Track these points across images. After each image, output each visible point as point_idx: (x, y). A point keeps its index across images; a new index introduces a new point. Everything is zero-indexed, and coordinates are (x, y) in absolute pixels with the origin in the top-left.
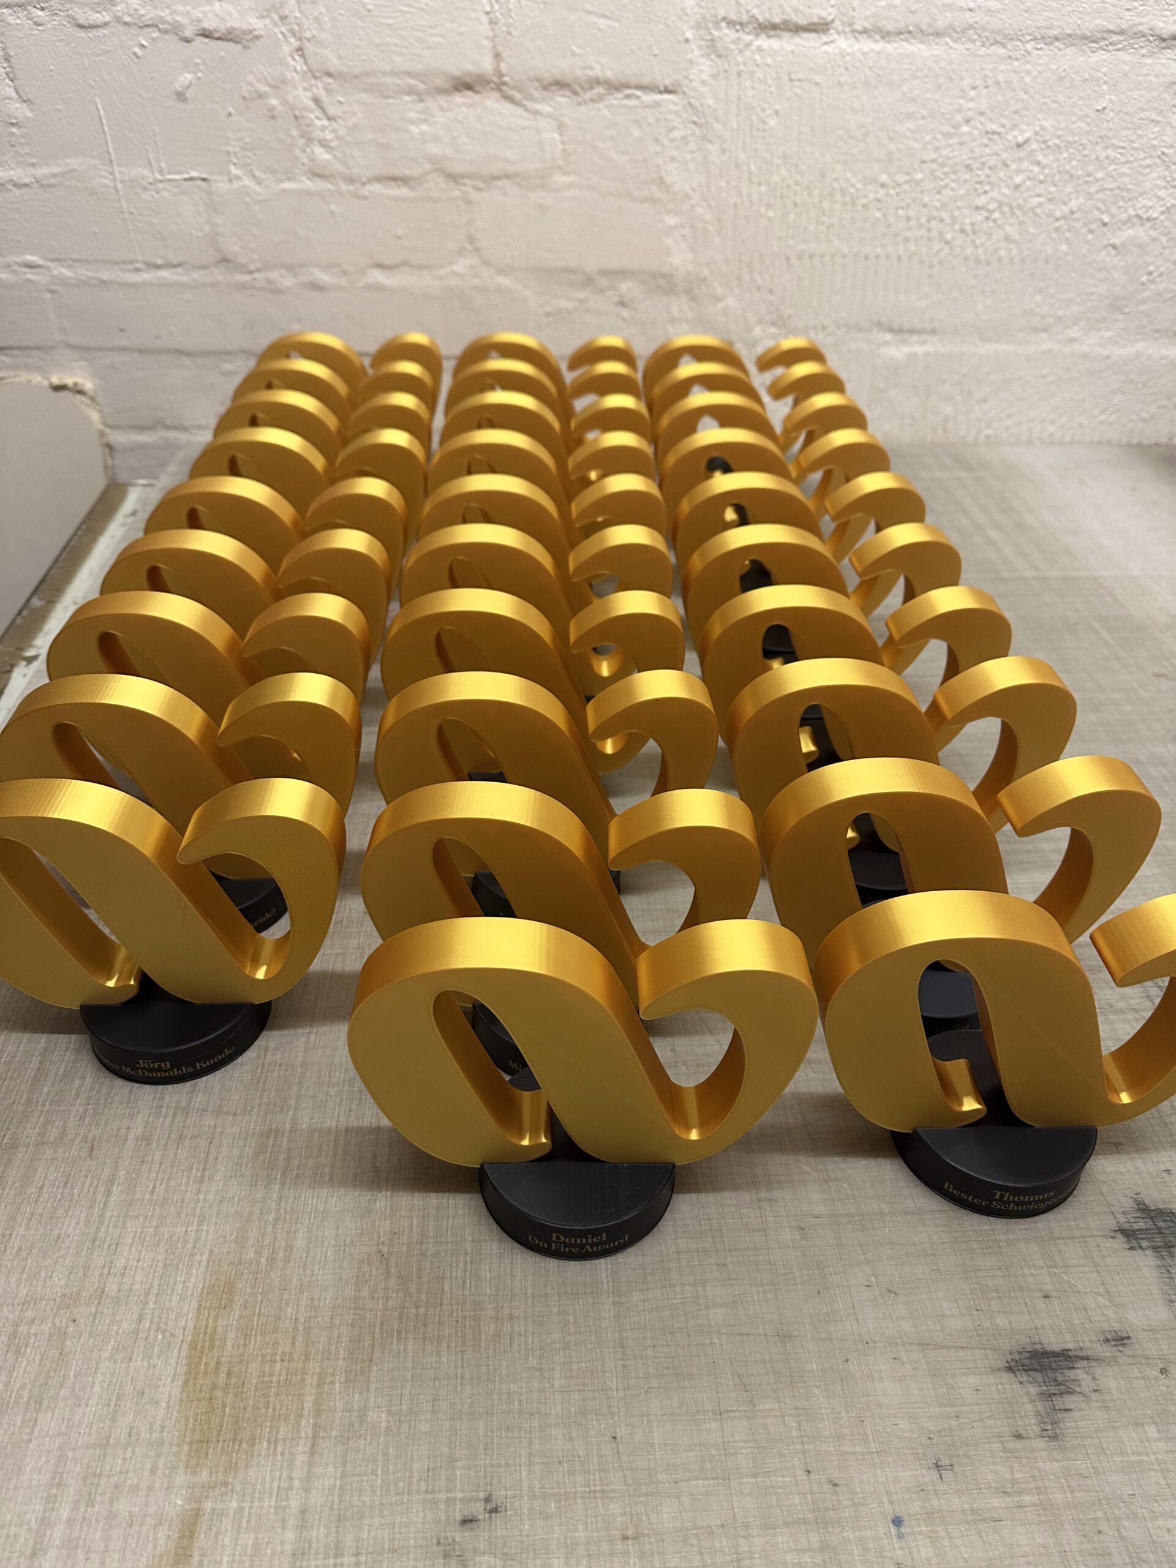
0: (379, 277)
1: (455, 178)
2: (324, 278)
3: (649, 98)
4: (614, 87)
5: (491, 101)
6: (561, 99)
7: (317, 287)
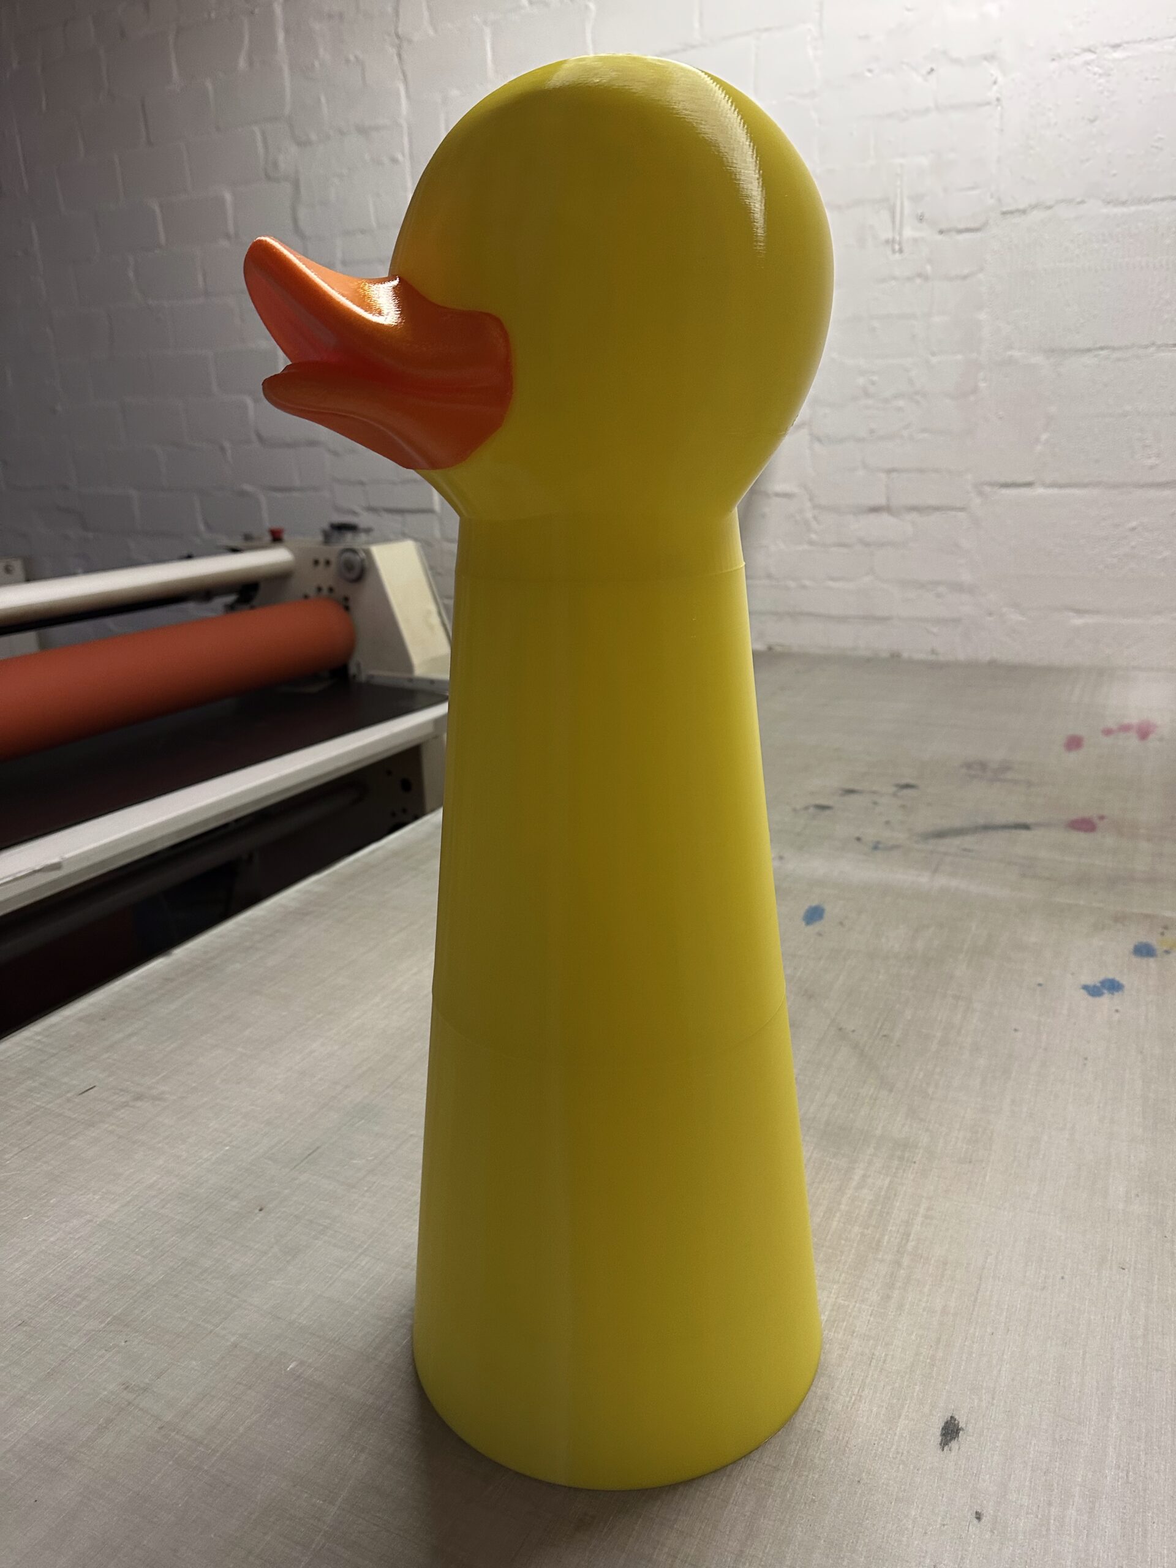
0: (831, 584)
1: (867, 545)
2: (807, 583)
3: (953, 513)
4: (937, 509)
5: (885, 518)
6: (914, 515)
7: (804, 587)
